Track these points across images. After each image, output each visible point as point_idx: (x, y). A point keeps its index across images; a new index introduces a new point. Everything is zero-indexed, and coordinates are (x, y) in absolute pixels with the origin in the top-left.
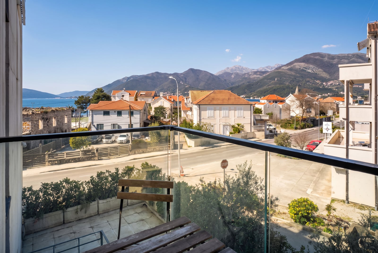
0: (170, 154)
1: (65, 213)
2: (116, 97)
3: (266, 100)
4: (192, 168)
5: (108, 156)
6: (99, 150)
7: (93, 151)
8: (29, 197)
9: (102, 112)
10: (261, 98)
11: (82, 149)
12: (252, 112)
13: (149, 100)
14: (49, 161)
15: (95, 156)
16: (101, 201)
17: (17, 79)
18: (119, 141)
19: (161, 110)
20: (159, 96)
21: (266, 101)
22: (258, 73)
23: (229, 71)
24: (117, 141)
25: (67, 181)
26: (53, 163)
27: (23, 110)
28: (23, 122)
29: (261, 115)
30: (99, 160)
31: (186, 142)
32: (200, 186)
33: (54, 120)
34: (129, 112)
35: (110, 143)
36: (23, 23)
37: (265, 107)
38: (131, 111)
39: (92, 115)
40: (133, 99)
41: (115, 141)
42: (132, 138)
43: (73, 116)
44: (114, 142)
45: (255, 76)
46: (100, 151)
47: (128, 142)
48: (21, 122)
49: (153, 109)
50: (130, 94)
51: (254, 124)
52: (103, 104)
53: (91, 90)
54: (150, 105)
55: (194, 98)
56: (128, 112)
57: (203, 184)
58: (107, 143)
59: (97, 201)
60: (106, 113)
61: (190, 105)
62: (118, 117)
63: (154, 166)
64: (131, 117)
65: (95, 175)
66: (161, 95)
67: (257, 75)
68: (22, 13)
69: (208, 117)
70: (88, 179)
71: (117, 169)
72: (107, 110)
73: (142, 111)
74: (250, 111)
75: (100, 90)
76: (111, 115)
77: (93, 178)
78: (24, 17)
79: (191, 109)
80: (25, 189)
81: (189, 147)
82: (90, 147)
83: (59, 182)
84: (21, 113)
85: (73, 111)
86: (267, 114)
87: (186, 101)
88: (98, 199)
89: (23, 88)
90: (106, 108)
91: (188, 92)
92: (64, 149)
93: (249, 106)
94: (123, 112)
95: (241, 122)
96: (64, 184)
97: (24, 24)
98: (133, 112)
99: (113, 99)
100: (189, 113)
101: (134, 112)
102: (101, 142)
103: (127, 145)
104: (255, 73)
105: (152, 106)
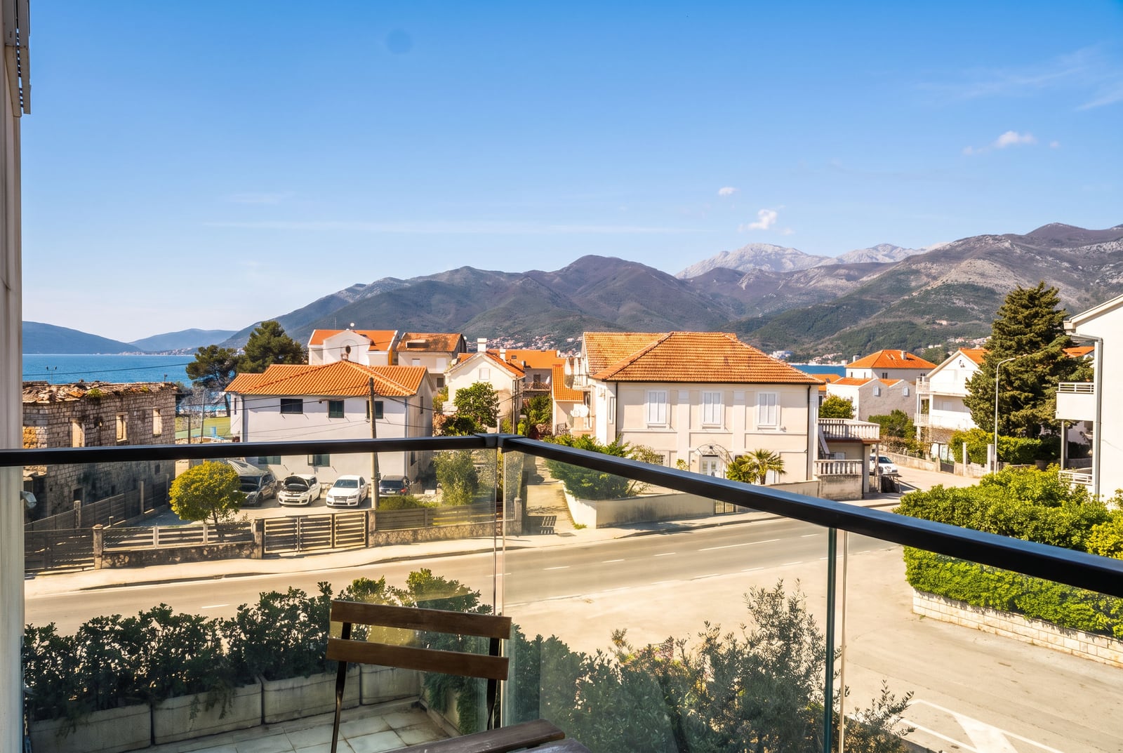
0: (501, 549)
1: (158, 715)
2: (325, 353)
3: (871, 370)
4: (584, 597)
5: (295, 547)
6: (266, 526)
7: (247, 528)
8: (43, 657)
9: (278, 402)
10: (850, 361)
11: (210, 521)
12: (815, 411)
13: (440, 366)
14: (105, 555)
15: (254, 545)
16: (272, 686)
17: (7, 288)
18: (332, 501)
19: (479, 398)
20: (475, 351)
21: (869, 373)
22: (842, 271)
23: (730, 263)
24: (327, 500)
25: (163, 615)
26: (116, 561)
27: (24, 387)
28: (24, 428)
29: (847, 421)
30: (265, 557)
31: (567, 510)
32: (611, 656)
33: (119, 423)
34: (368, 402)
35: (303, 504)
36: (22, 108)
37: (864, 395)
38: (376, 400)
39: (244, 409)
40: (382, 357)
41: (318, 498)
42: (377, 493)
43: (181, 411)
44: (316, 502)
45: (829, 281)
46: (268, 528)
47: (364, 502)
48: (20, 430)
49: (452, 396)
50: (373, 344)
51: (821, 455)
52: (280, 376)
53: (239, 329)
54: (440, 380)
55: (600, 359)
56: (363, 403)
57: (625, 651)
58: (294, 504)
59: (260, 684)
60: (291, 405)
61: (581, 384)
62: (330, 419)
63: (453, 585)
64: (377, 420)
65: (253, 603)
66: (482, 348)
67: (838, 276)
68: (20, 75)
69: (649, 427)
70: (232, 614)
71: (326, 589)
72: (292, 395)
73: (415, 401)
74: (807, 409)
75: (272, 328)
76: (307, 414)
77: (248, 610)
78: (27, 87)
79: (586, 397)
80: (31, 632)
81: (579, 527)
82: (237, 517)
83: (138, 618)
84: (20, 398)
85: (180, 396)
86: (871, 419)
87: (568, 370)
88: (263, 679)
89: (24, 319)
90: (292, 390)
91: (579, 339)
92: (151, 520)
93: (803, 390)
94: (347, 402)
95: (771, 446)
96: (155, 624)
97: (28, 111)
98: (382, 402)
99: (314, 360)
100: (580, 410)
101: (387, 404)
102: (273, 502)
103: (360, 513)
104: (832, 270)
105: (447, 382)
